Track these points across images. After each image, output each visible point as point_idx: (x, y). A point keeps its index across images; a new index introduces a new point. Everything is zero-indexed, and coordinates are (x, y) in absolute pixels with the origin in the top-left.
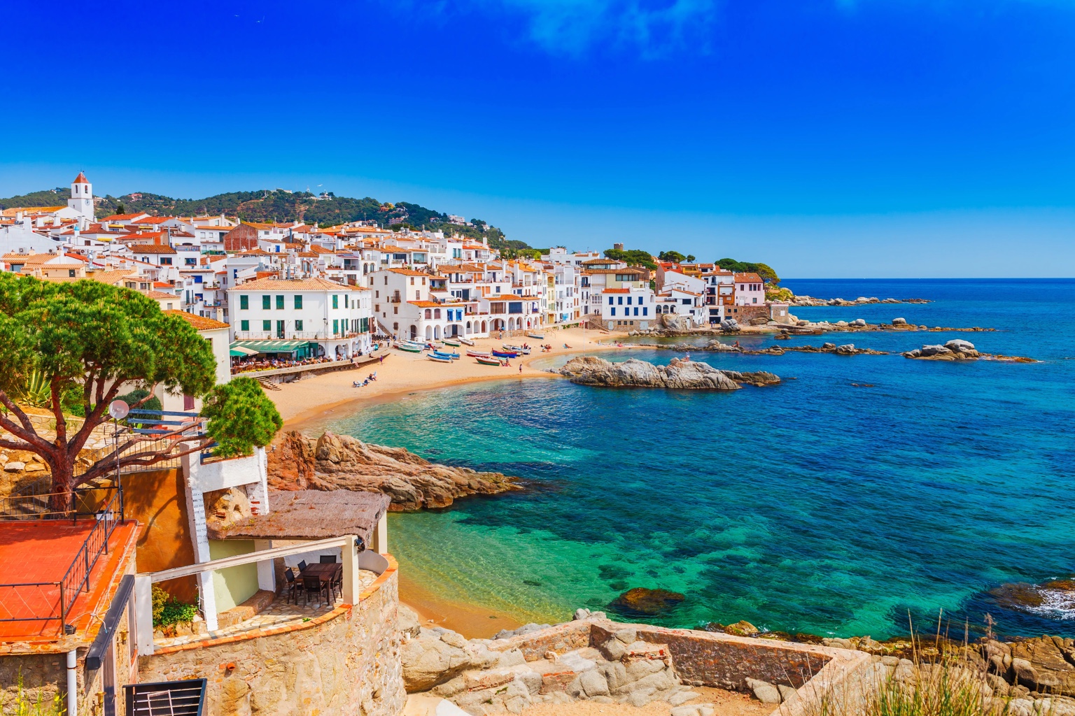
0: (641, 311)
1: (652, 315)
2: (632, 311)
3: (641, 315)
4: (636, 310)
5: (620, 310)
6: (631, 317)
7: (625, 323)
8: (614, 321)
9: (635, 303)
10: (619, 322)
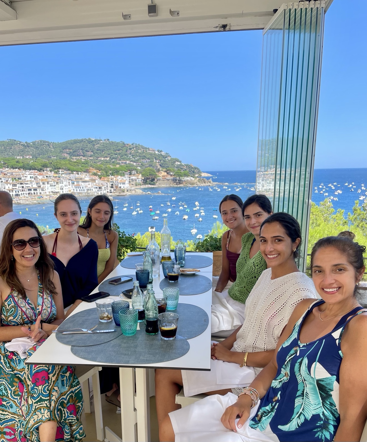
0: (83, 190)
1: (86, 191)
2: (81, 190)
3: (83, 192)
4: (82, 190)
5: (78, 190)
6: (81, 192)
7: (80, 193)
8: (77, 192)
9: (81, 188)
10: (78, 193)
